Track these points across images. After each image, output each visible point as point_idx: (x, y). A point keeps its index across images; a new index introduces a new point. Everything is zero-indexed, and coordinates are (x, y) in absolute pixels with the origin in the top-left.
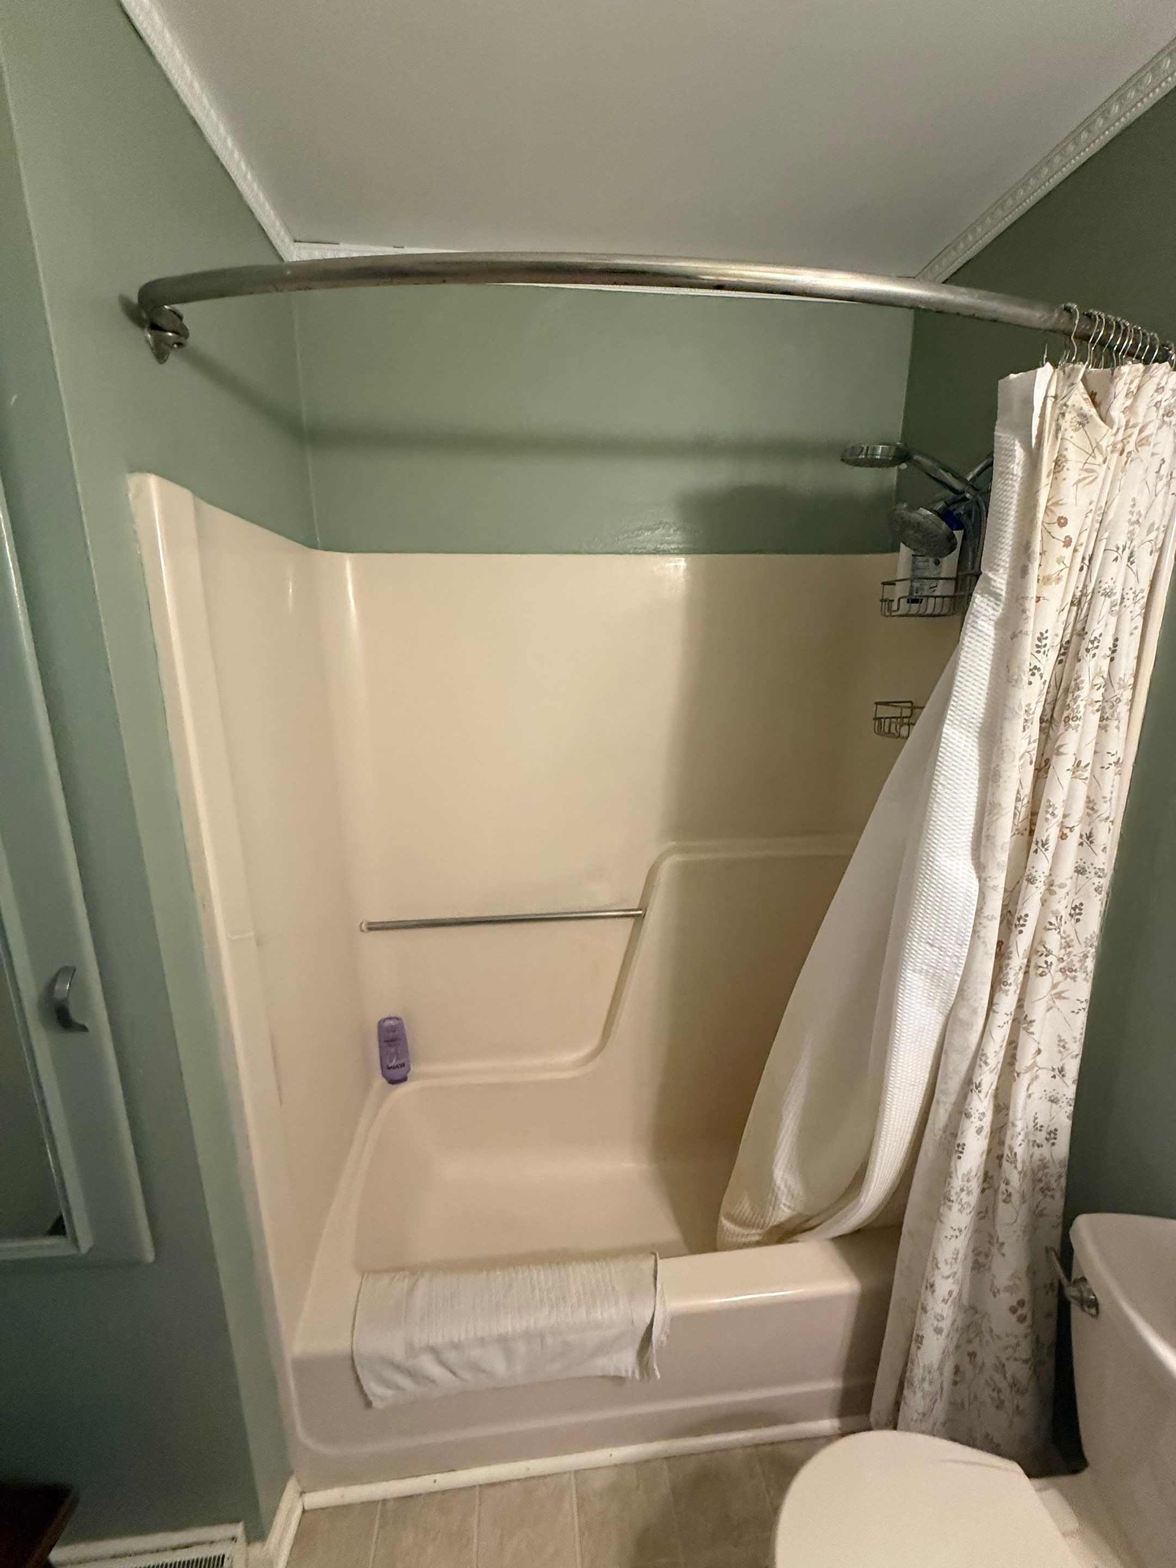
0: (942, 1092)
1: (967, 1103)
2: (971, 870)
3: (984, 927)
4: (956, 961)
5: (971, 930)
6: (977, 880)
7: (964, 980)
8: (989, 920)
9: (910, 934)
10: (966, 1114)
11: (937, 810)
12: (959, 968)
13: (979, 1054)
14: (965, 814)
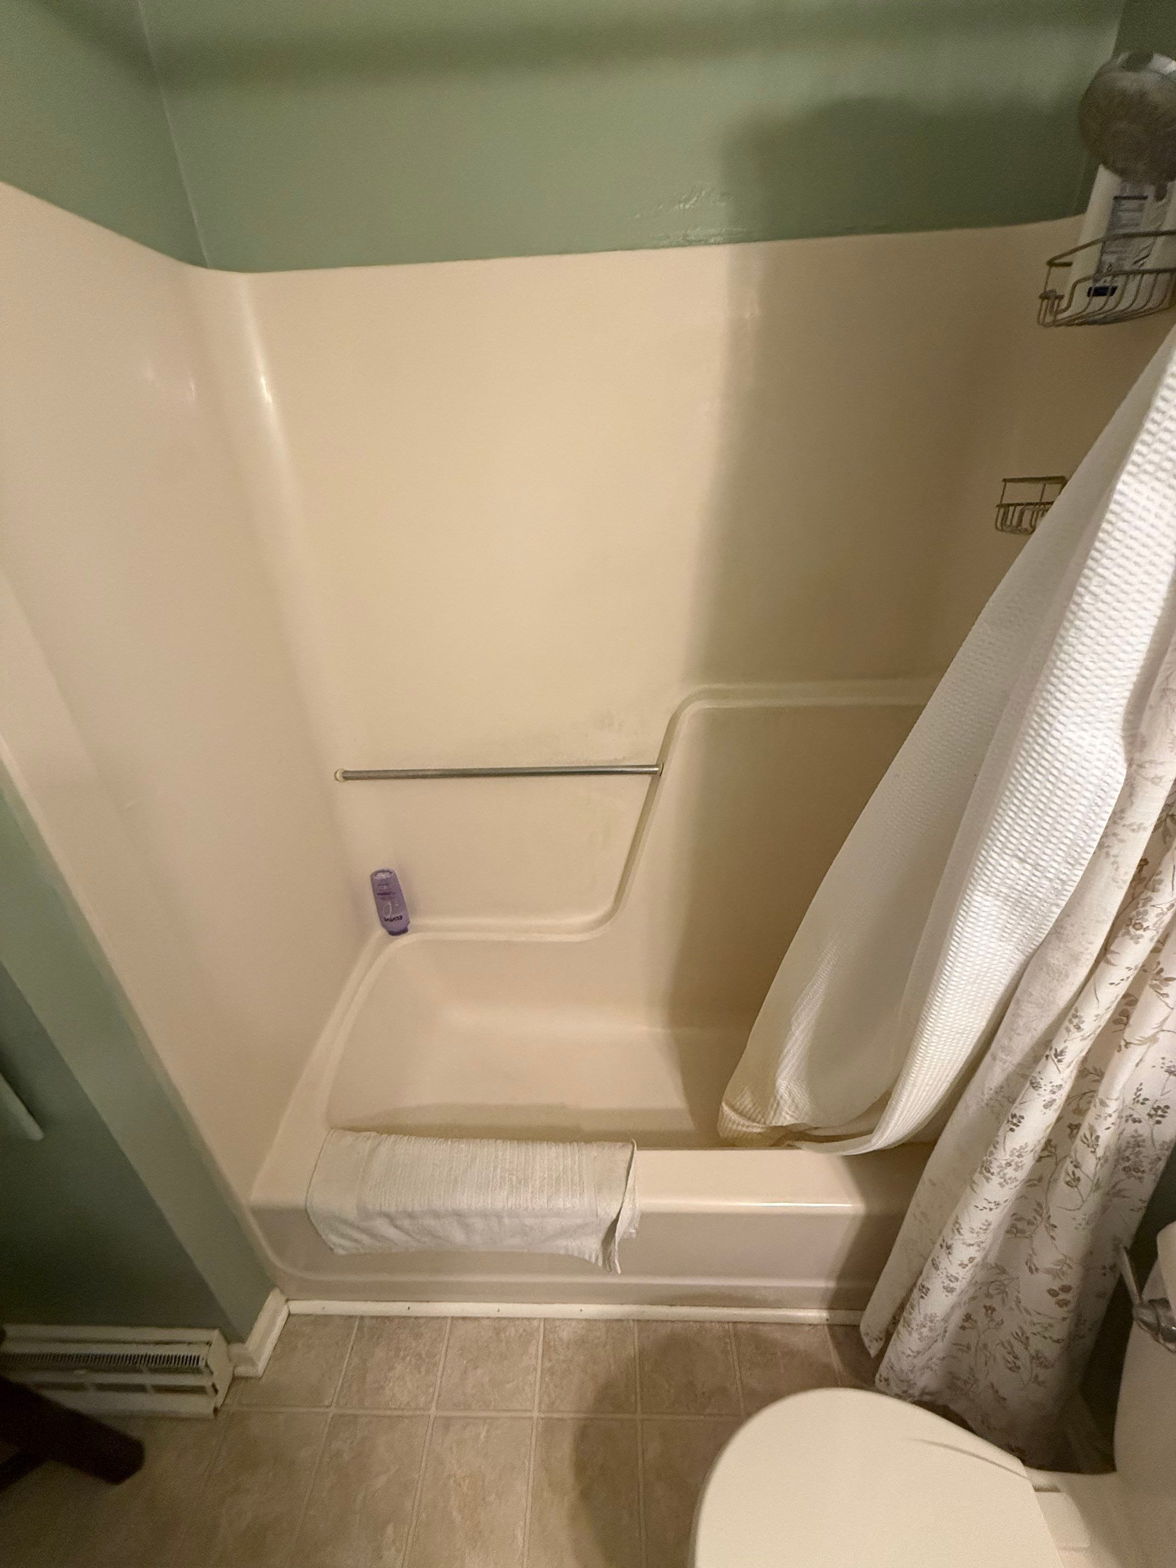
0: (1003, 1048)
1: (1038, 1069)
2: (1117, 747)
3: (1122, 841)
4: (1060, 887)
5: (1095, 844)
6: (1125, 765)
7: (1067, 912)
8: (1133, 830)
9: (989, 841)
10: (1032, 1083)
11: (1075, 641)
12: (1062, 897)
13: (1070, 1013)
14: (1128, 648)
